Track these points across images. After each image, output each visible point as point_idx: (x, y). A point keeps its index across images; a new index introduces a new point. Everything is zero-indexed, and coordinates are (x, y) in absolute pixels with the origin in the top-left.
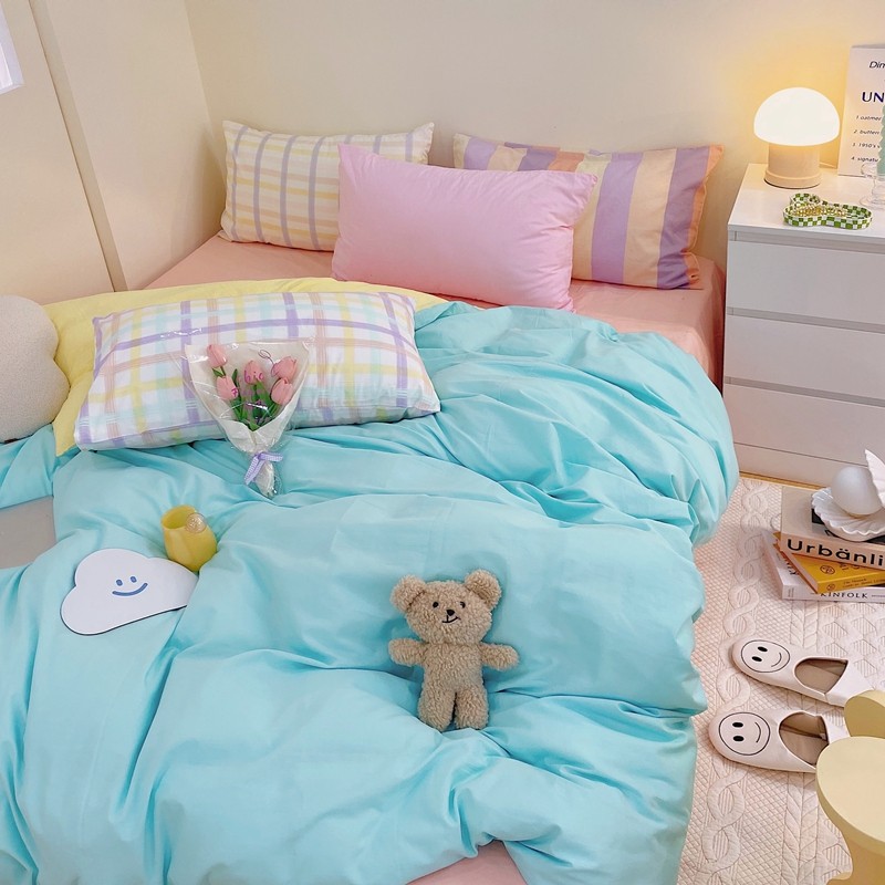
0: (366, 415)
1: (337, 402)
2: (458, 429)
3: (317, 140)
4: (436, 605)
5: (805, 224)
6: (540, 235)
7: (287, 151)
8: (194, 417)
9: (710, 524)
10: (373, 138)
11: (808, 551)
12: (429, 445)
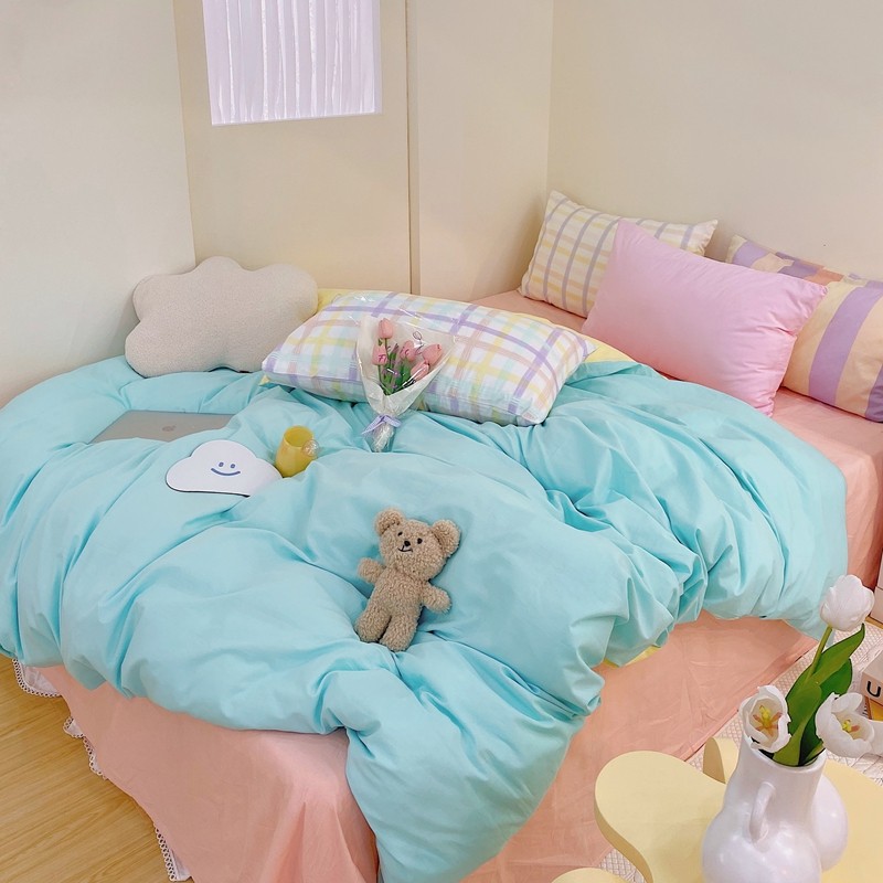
0: (484, 413)
1: (463, 395)
3: (616, 218)
4: (400, 534)
6: (753, 330)
8: (353, 373)
10: (660, 224)
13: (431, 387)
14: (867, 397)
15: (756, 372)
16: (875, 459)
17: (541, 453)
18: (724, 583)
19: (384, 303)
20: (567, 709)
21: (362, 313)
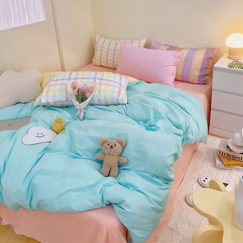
0: (109, 103)
1: (102, 99)
2: (130, 108)
3: (118, 41)
4: (109, 144)
5: (233, 67)
6: (167, 67)
7: (110, 43)
8: (67, 99)
9: (191, 139)
10: (131, 41)
11: (225, 155)
12: (122, 111)
13: (92, 99)
14: (197, 79)
15: (169, 77)
16: (205, 94)
18: (188, 136)
19: (70, 76)
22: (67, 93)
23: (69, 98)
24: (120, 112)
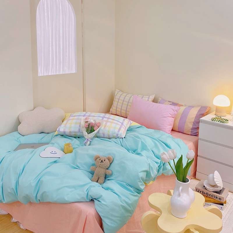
0: (111, 136)
1: (106, 133)
2: (125, 141)
3: (132, 95)
4: (100, 159)
6: (166, 117)
7: (126, 95)
8: (79, 130)
10: (142, 96)
11: (200, 192)
13: (98, 132)
14: (190, 130)
15: (166, 126)
16: (193, 143)
17: (126, 143)
19: (85, 114)
20: (139, 191)
21: (80, 117)
22: (80, 126)
23: (81, 130)
24: (117, 142)
